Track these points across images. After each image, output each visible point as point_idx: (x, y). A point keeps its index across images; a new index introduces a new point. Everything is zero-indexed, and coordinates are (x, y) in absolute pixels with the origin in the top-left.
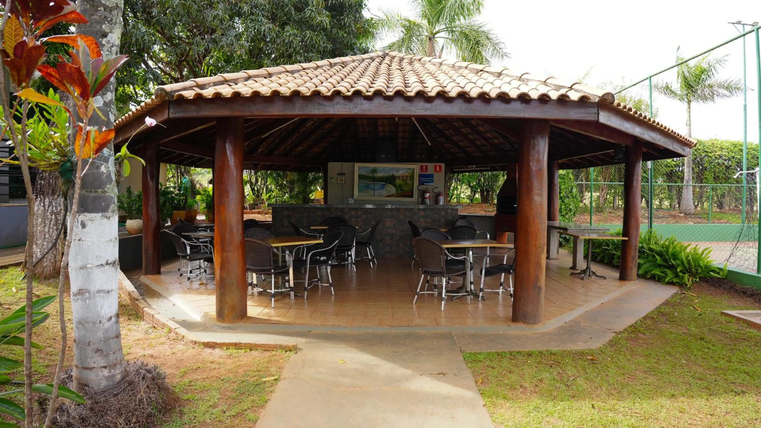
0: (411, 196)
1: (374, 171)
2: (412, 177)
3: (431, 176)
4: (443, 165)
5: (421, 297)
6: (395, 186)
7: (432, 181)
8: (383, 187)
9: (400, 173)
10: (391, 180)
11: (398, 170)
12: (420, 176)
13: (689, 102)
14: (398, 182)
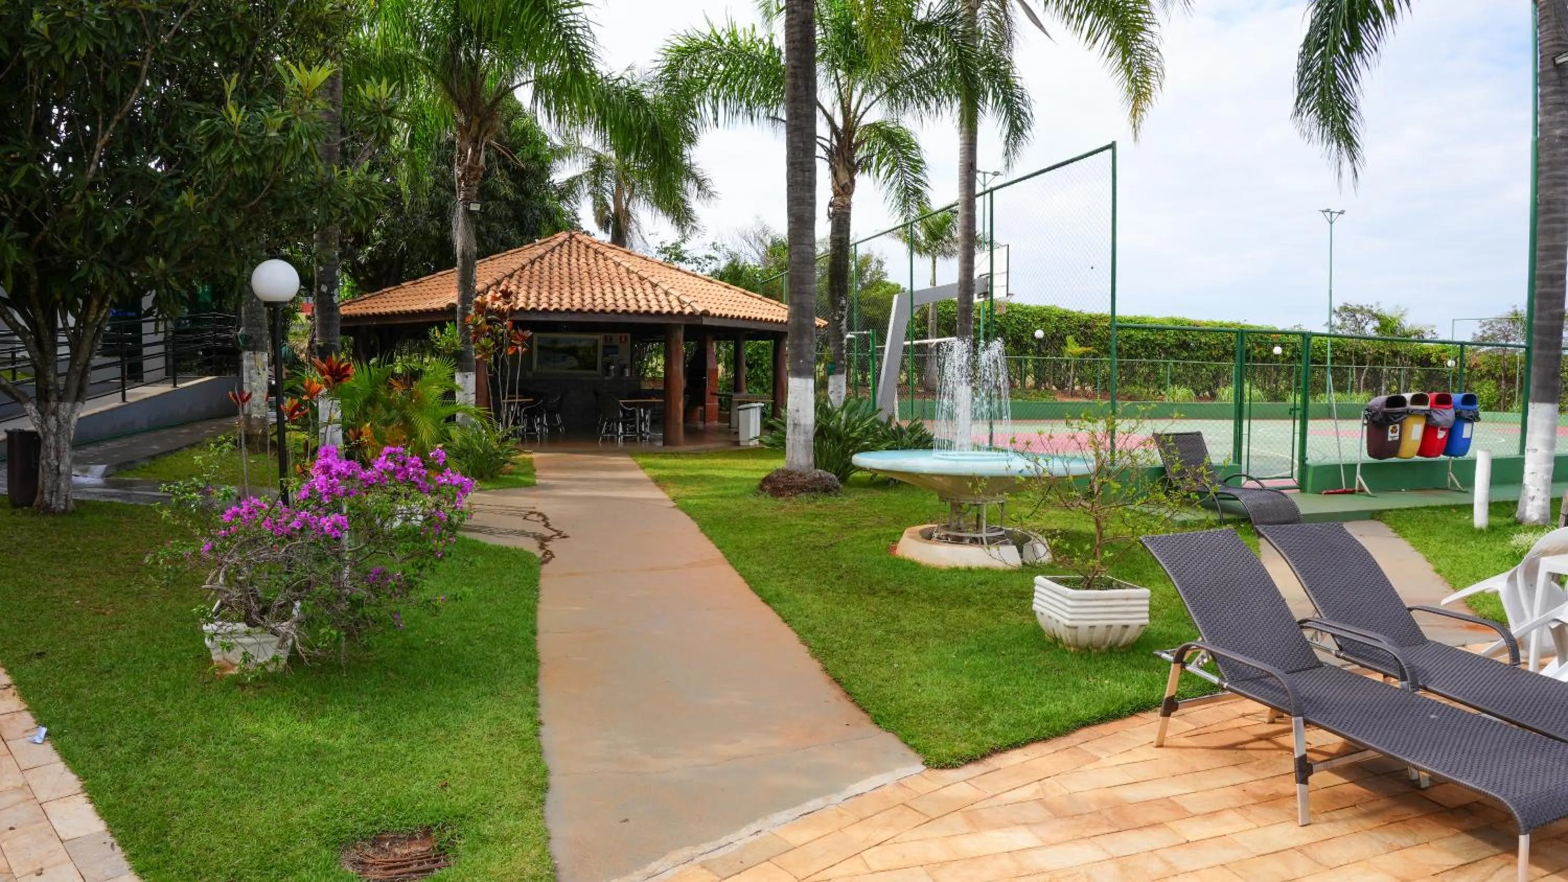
0: (595, 368)
1: (555, 341)
2: (595, 348)
3: (616, 347)
4: (629, 335)
5: (604, 440)
6: (577, 357)
7: (617, 353)
8: (564, 359)
9: (583, 344)
10: (572, 351)
11: (580, 341)
12: (605, 347)
13: (934, 258)
14: (580, 353)
